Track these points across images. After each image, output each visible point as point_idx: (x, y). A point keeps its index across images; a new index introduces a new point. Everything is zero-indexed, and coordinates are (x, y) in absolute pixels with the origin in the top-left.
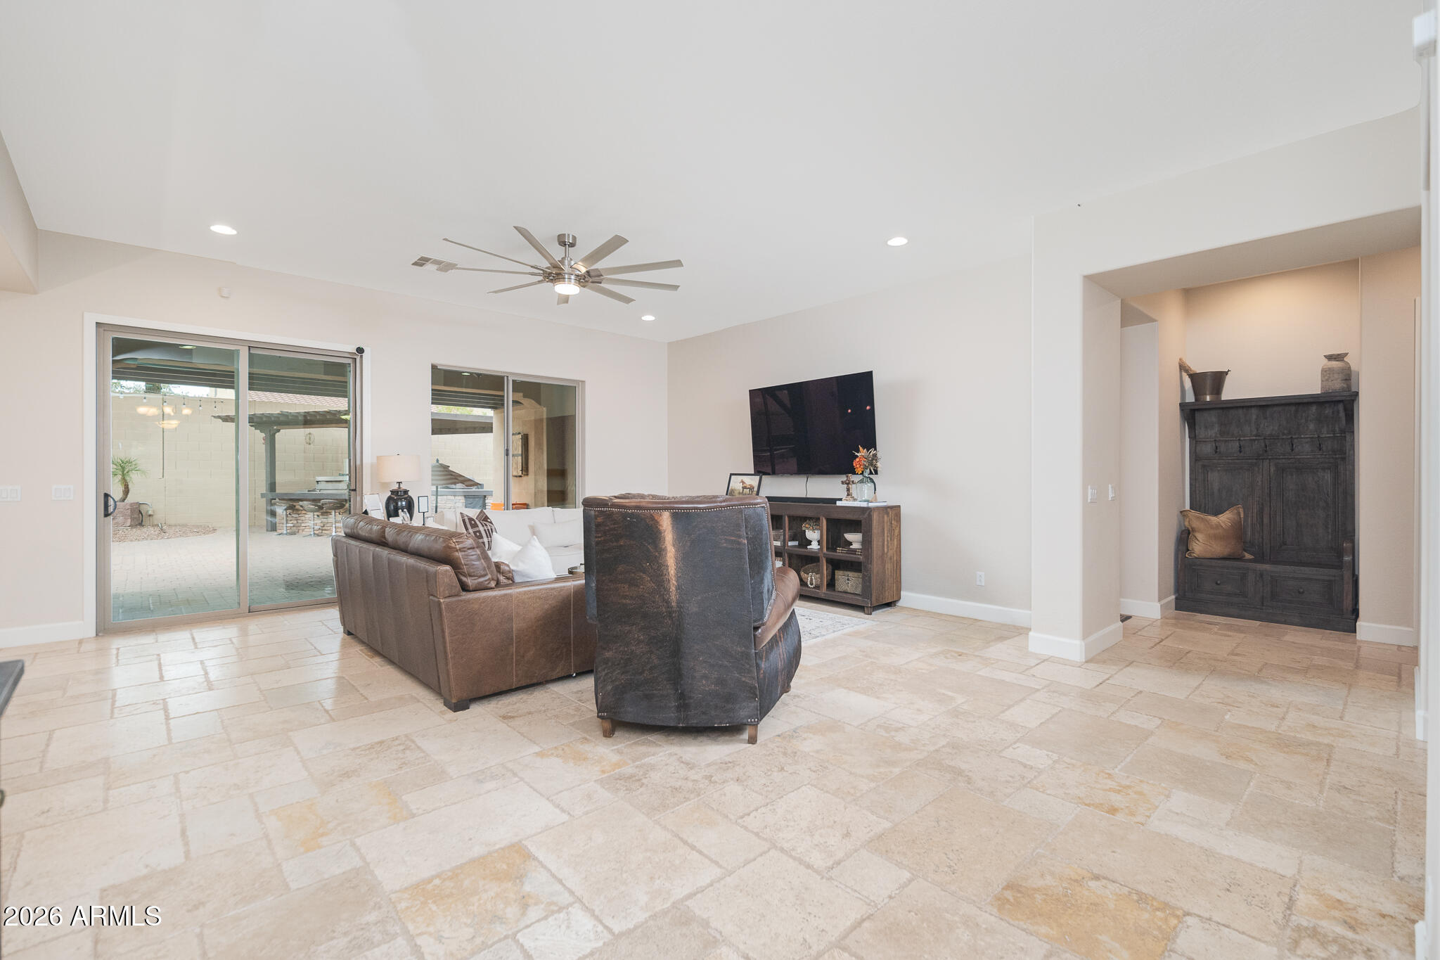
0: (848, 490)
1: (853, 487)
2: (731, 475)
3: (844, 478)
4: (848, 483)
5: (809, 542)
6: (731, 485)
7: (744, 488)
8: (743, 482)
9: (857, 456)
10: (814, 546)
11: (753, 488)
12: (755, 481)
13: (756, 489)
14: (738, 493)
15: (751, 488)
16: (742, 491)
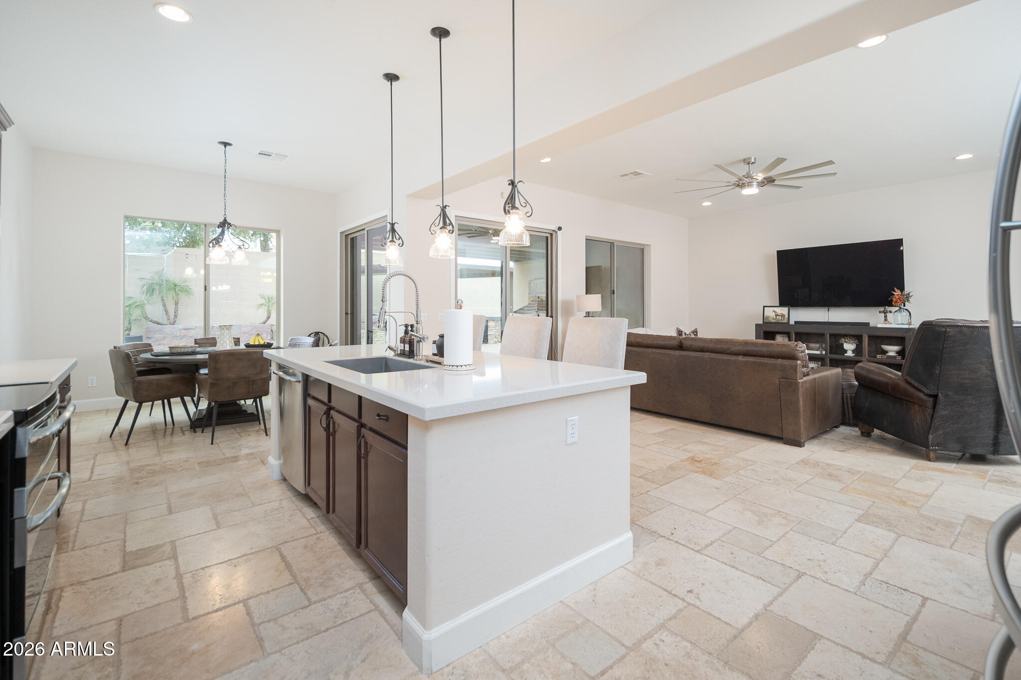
0: (886, 317)
1: (888, 315)
2: (764, 307)
3: (882, 309)
4: (885, 312)
5: (846, 351)
6: (765, 314)
7: (776, 315)
8: (774, 311)
9: (894, 294)
10: (850, 354)
11: (784, 316)
12: (784, 311)
13: (786, 316)
14: (773, 319)
15: (783, 316)
16: (776, 317)
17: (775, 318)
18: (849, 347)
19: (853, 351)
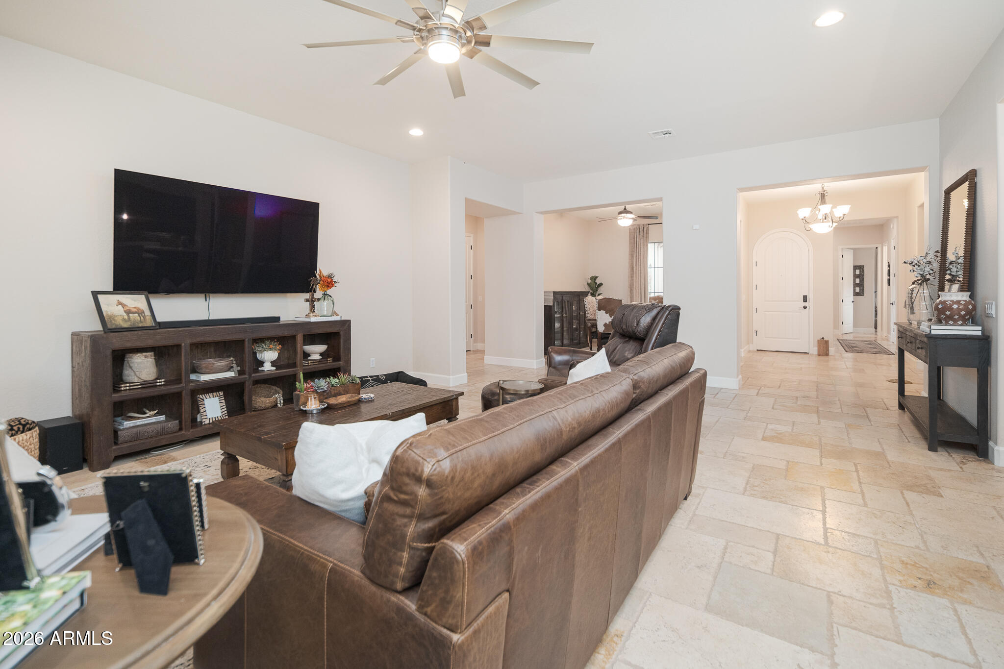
0: (313, 307)
2: (95, 294)
4: (312, 301)
6: (101, 307)
7: (128, 312)
8: (120, 303)
10: (268, 367)
11: (144, 312)
12: (136, 301)
13: (147, 313)
14: (124, 320)
15: (140, 313)
16: (129, 316)
17: (126, 317)
18: (269, 356)
19: (273, 363)
